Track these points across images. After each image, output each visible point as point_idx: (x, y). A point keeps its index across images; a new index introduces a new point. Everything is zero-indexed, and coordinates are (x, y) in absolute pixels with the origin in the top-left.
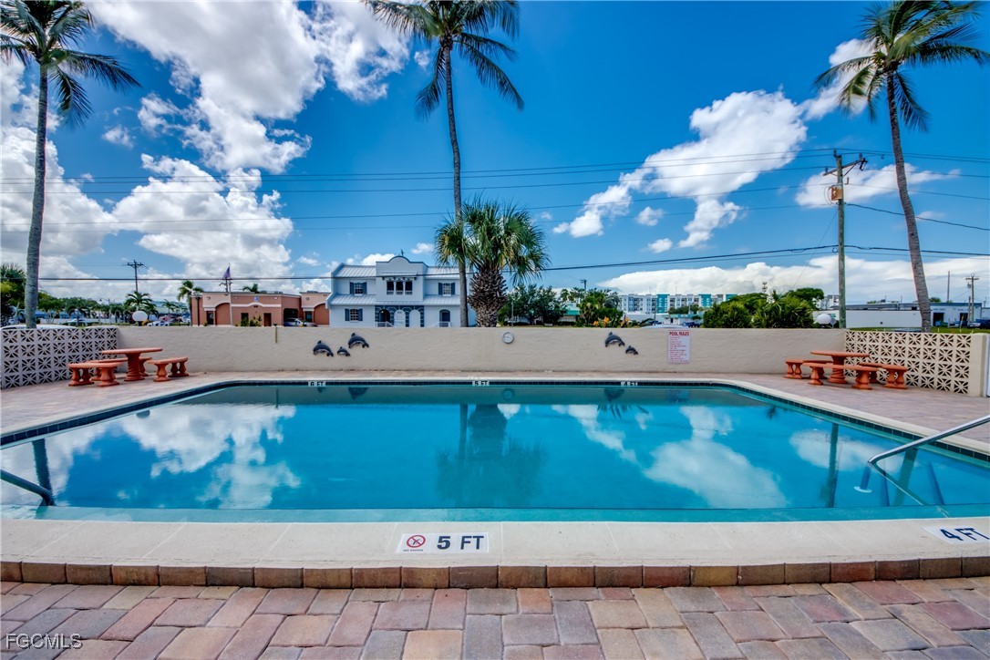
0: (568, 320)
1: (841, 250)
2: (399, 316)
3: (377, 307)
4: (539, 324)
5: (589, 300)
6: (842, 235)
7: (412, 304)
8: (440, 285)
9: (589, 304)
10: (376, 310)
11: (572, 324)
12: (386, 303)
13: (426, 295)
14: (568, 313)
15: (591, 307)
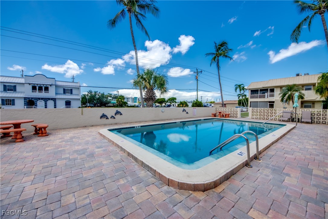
0: (111, 105)
1: (197, 90)
2: (41, 104)
3: (25, 98)
4: (98, 106)
5: (120, 98)
6: (197, 87)
7: (49, 97)
8: (64, 90)
9: (120, 100)
10: (25, 100)
11: (112, 107)
12: (32, 97)
13: (56, 94)
14: (111, 103)
15: (121, 101)
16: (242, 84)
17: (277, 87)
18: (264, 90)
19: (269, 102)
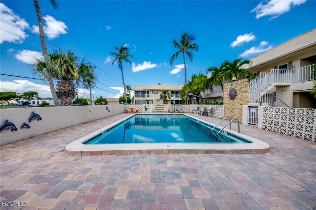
16: (129, 86)
17: (151, 90)
18: (143, 92)
19: (147, 100)
